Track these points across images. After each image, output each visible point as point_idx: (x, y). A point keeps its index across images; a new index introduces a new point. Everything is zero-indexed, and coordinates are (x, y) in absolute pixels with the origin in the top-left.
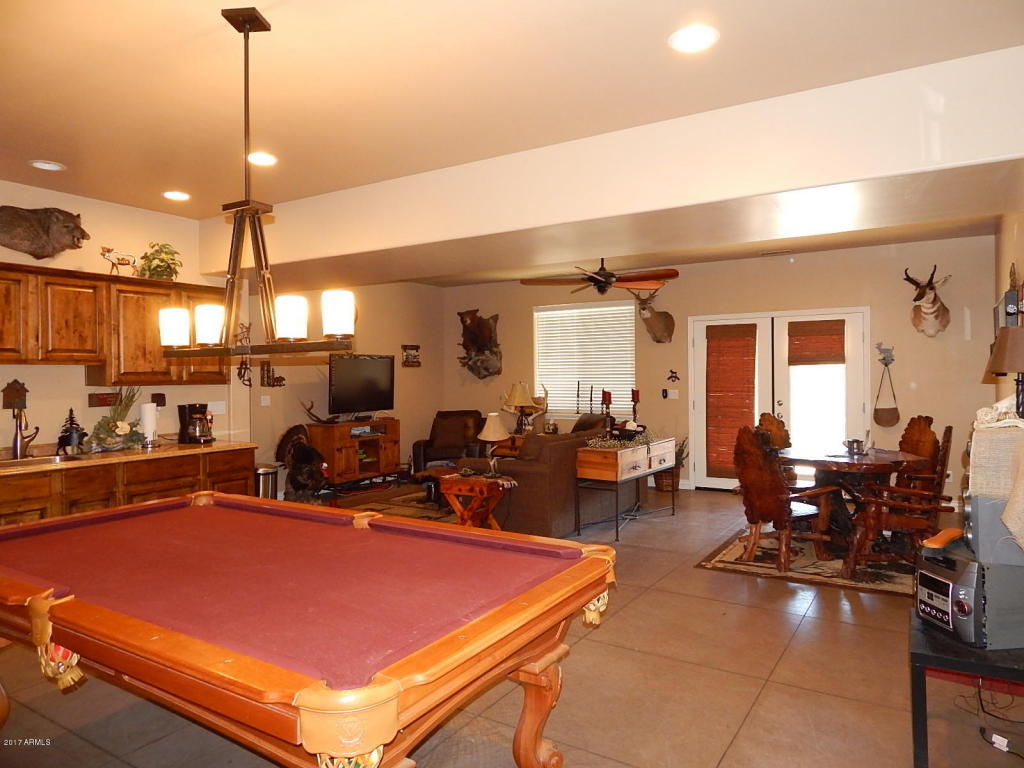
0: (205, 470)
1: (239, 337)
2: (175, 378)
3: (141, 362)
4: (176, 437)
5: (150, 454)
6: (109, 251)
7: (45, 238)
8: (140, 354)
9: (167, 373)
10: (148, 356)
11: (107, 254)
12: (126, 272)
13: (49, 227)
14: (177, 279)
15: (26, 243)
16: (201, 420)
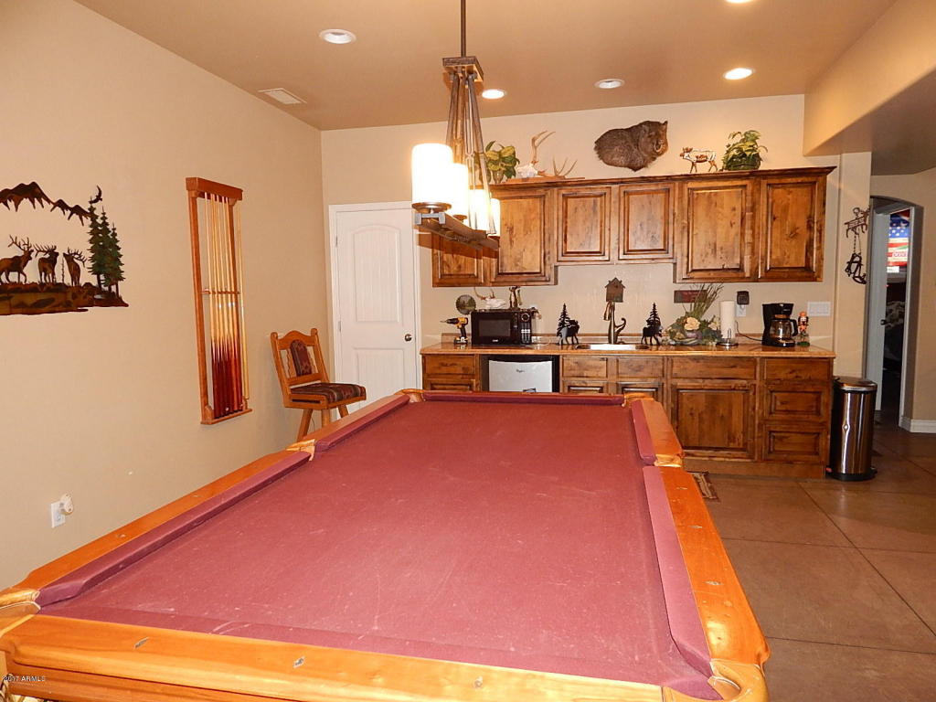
0: (762, 375)
1: (852, 225)
2: (747, 275)
3: (710, 258)
4: (761, 338)
5: (728, 352)
6: (688, 151)
7: (636, 150)
8: (710, 251)
9: (740, 269)
10: (719, 253)
11: (686, 155)
12: (703, 169)
13: (638, 140)
14: (763, 167)
15: (622, 160)
16: (784, 320)
